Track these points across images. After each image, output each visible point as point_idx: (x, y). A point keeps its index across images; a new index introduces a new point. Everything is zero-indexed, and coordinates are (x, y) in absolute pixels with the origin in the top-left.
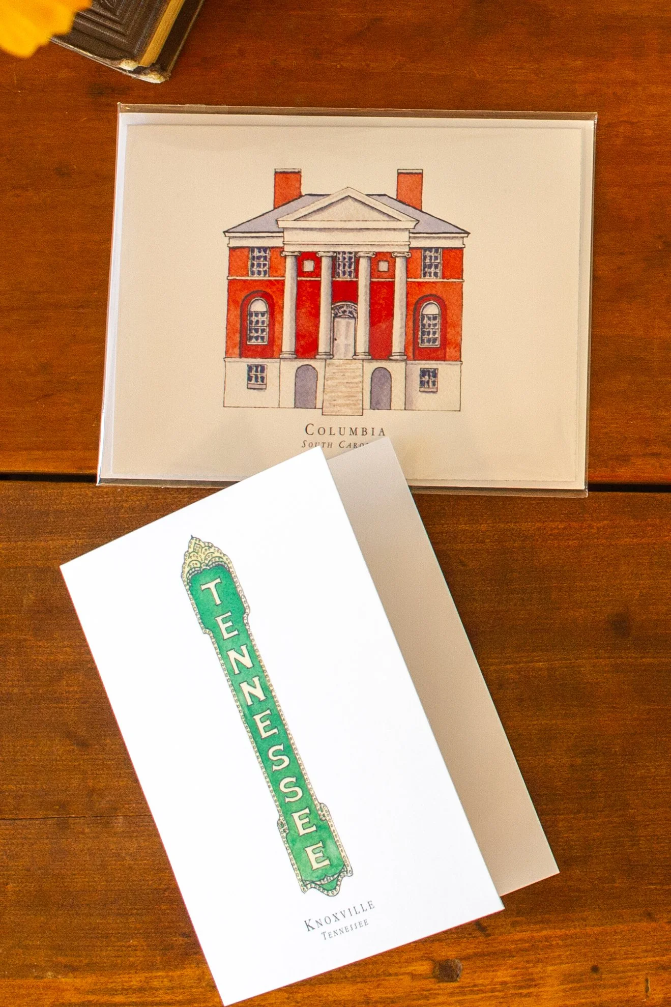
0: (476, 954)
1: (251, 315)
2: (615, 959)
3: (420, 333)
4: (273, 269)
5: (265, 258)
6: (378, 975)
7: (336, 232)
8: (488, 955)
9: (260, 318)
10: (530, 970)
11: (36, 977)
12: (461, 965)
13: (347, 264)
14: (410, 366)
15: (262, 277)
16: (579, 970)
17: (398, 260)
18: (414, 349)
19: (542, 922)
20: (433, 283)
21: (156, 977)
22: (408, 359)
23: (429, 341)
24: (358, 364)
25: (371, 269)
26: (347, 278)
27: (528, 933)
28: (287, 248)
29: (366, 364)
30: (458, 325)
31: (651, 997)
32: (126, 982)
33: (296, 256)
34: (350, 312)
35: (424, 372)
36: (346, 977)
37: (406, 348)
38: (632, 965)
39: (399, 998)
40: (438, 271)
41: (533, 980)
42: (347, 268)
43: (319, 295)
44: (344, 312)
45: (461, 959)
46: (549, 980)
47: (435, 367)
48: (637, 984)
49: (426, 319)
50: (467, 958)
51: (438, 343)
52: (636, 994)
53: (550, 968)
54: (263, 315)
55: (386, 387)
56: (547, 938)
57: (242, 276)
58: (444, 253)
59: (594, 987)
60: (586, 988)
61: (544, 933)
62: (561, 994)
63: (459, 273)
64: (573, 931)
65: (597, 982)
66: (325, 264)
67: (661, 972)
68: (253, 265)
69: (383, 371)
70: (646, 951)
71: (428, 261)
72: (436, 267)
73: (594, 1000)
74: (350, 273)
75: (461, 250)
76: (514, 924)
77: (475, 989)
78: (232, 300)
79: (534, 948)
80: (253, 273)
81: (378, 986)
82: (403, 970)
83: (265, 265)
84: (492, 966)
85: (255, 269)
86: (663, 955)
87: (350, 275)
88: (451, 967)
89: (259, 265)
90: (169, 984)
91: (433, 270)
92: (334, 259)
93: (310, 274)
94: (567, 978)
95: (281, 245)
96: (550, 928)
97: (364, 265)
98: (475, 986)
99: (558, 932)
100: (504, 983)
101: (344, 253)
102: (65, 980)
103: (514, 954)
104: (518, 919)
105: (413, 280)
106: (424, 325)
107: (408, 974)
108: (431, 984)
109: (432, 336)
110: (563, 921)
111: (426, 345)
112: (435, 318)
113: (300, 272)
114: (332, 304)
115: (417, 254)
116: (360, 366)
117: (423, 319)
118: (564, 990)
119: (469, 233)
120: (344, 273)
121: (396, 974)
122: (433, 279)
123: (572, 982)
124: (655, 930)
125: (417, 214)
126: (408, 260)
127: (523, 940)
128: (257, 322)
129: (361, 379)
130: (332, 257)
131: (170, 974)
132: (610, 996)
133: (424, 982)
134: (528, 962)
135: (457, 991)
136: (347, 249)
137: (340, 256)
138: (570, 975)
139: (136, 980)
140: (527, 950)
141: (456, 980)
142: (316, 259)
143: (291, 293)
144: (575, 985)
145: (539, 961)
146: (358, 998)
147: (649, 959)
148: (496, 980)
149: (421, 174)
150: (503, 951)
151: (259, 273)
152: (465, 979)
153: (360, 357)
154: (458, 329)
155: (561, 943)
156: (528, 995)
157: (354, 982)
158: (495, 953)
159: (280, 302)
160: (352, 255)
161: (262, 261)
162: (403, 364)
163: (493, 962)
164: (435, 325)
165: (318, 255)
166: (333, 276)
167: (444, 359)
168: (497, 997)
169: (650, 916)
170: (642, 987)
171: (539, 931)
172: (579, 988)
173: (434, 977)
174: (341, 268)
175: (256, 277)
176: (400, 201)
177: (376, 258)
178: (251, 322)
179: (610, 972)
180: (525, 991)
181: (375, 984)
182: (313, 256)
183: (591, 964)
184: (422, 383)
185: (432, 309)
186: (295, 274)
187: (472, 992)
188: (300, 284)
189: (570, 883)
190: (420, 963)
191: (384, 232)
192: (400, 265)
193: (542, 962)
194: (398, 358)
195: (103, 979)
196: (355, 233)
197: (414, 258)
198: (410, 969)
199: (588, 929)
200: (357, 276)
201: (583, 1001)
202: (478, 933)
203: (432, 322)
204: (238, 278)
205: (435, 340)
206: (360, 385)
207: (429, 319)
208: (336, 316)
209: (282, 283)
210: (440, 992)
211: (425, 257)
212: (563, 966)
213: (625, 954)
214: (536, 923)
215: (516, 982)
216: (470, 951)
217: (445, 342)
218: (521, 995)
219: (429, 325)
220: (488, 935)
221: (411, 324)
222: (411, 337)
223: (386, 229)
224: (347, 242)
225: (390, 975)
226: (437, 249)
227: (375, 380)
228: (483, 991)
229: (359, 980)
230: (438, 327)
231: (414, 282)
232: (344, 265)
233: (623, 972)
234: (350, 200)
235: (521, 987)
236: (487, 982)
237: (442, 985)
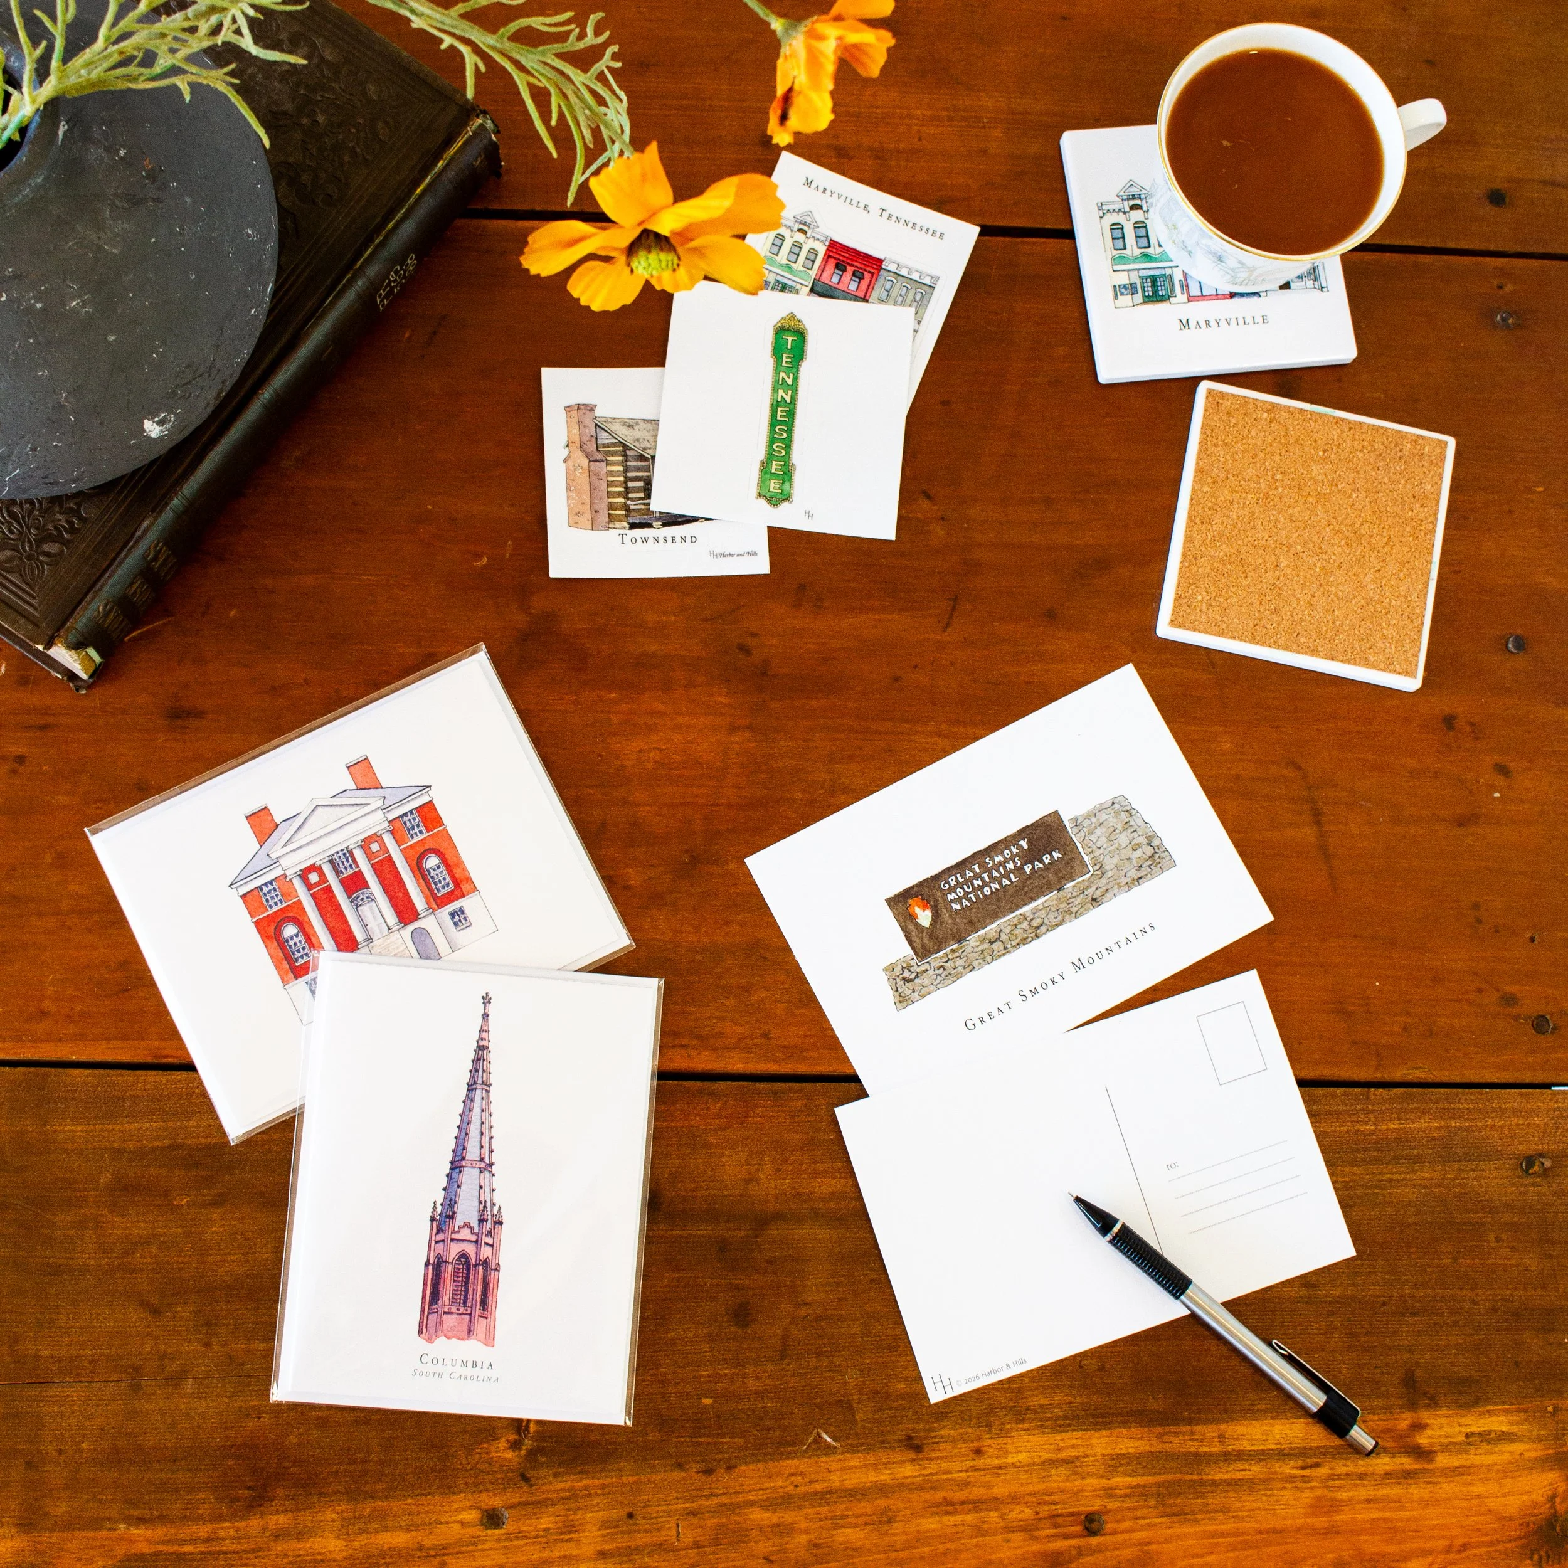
0: (520, 1504)
1: (287, 941)
2: (649, 1506)
3: (433, 885)
4: (286, 895)
5: (275, 889)
6: (430, 1524)
7: (322, 840)
8: (533, 1503)
9: (296, 940)
10: (571, 1518)
11: (110, 1529)
12: (506, 1514)
13: (344, 860)
14: (439, 916)
15: (280, 906)
16: (615, 1516)
17: (383, 836)
18: (435, 900)
19: (581, 1472)
20: (422, 840)
21: (222, 1528)
22: (434, 910)
23: (443, 887)
24: (396, 935)
25: (366, 854)
26: (350, 872)
27: (569, 1484)
28: (288, 873)
29: (402, 932)
30: (460, 863)
31: (682, 1540)
32: (195, 1533)
33: (299, 875)
34: (368, 897)
35: (452, 915)
36: (401, 1526)
37: (428, 903)
38: (664, 1511)
39: (450, 1544)
40: (421, 828)
41: (573, 1526)
42: (345, 863)
43: (334, 896)
44: (362, 899)
45: (507, 1508)
46: (588, 1527)
47: (459, 906)
48: (669, 1528)
49: (432, 872)
50: (512, 1507)
51: (452, 886)
52: (668, 1538)
53: (589, 1515)
54: (297, 935)
55: (428, 941)
56: (586, 1488)
57: (263, 913)
58: (418, 812)
59: (630, 1532)
60: (622, 1533)
61: (584, 1482)
62: (599, 1539)
63: (439, 821)
64: (609, 1480)
65: (633, 1528)
66: (327, 870)
67: (690, 1517)
68: (267, 900)
69: (419, 931)
70: (677, 1498)
71: (408, 824)
72: (418, 826)
73: (629, 1544)
74: (351, 866)
75: (431, 802)
76: (556, 1475)
77: (520, 1535)
78: (265, 937)
79: (575, 1497)
80: (271, 907)
81: (431, 1533)
82: (454, 1518)
83: (277, 895)
84: (535, 1514)
85: (271, 902)
86: (693, 1502)
87: (351, 868)
88: (497, 1515)
89: (272, 898)
90: (236, 1535)
91: (416, 830)
92: (331, 862)
93: (318, 884)
94: (605, 1524)
95: (283, 872)
96: (589, 1478)
97: (359, 855)
98: (520, 1532)
99: (597, 1482)
100: (546, 1530)
101: (338, 853)
102: (137, 1532)
103: (556, 1502)
104: (559, 1470)
105: (405, 846)
106: (432, 877)
107: (458, 1522)
108: (479, 1531)
109: (444, 883)
110: (601, 1471)
111: (443, 892)
112: (438, 867)
113: (309, 886)
114: (349, 898)
115: (397, 824)
116: (399, 936)
117: (429, 873)
118: (603, 1536)
119: (430, 786)
120: (346, 869)
121: (447, 1523)
122: (421, 837)
123: (609, 1528)
124: (684, 1479)
125: (380, 792)
126: (392, 832)
127: (564, 1490)
128: (295, 944)
129: (404, 946)
130: (329, 861)
131: (236, 1524)
132: (644, 1540)
133: (473, 1529)
134: (569, 1510)
135: (504, 1537)
136: (338, 849)
137: (335, 857)
138: (607, 1522)
139: (204, 1531)
140: (567, 1499)
141: (502, 1528)
142: (318, 869)
143: (311, 906)
144: (612, 1530)
145: (579, 1509)
146: (410, 1545)
147: (680, 1506)
148: (539, 1527)
149: (367, 759)
150: (547, 1499)
151: (276, 904)
152: (509, 1527)
153: (394, 929)
154: (462, 867)
155: (599, 1492)
156: (569, 1540)
157: (409, 1530)
158: (538, 1502)
159: (306, 918)
160: (345, 851)
161: (273, 893)
162: (432, 916)
163: (536, 1511)
164: (442, 872)
165: (318, 864)
166: (338, 876)
167: (463, 896)
168: (540, 1543)
169: (680, 1466)
170: (673, 1532)
171: (580, 1481)
172: (616, 1534)
173: (482, 1525)
174: (341, 865)
175: (275, 909)
176: (361, 789)
177: (365, 844)
178: (290, 947)
179: (644, 1518)
180: (567, 1537)
181: (428, 1532)
182: (313, 868)
183: (627, 1510)
184: (456, 924)
185: (432, 861)
186: (305, 890)
187: (518, 1538)
188: (314, 896)
189: (607, 1437)
190: (470, 1511)
191: (361, 820)
192: (388, 840)
193: (581, 1509)
194: (425, 913)
195: (173, 1531)
196: (338, 832)
197: (397, 828)
198: (460, 1517)
199: (624, 1479)
200: (358, 866)
201: (620, 1545)
202: (522, 1484)
203: (438, 871)
204: (261, 917)
205: (448, 885)
206: (407, 951)
207: (434, 870)
208: (357, 906)
209: (299, 902)
210: (488, 1538)
211: (405, 823)
212: (601, 1513)
213: (658, 1501)
214: (575, 1474)
215: (558, 1528)
216: (515, 1500)
217: (457, 882)
218: (562, 1541)
219: (437, 875)
220: (532, 1485)
221: (422, 881)
222: (427, 892)
223: (361, 817)
224: (334, 843)
225: (441, 1523)
226: (411, 812)
227: (417, 941)
228: (527, 1537)
229: (412, 1528)
230: (445, 873)
231: (407, 847)
232: (343, 862)
233: (656, 1518)
234: (320, 809)
235: (562, 1533)
236: (531, 1528)
237: (489, 1532)
